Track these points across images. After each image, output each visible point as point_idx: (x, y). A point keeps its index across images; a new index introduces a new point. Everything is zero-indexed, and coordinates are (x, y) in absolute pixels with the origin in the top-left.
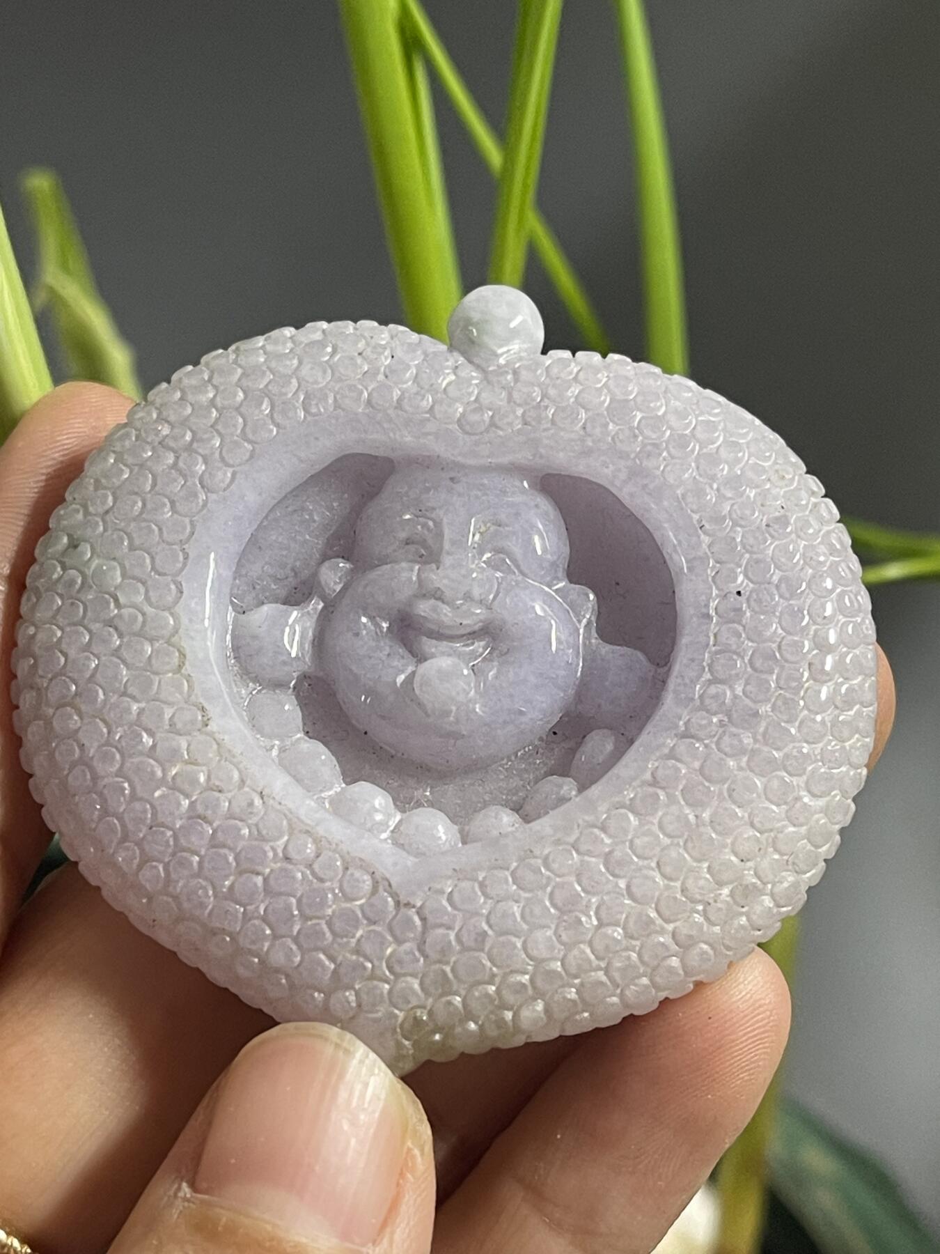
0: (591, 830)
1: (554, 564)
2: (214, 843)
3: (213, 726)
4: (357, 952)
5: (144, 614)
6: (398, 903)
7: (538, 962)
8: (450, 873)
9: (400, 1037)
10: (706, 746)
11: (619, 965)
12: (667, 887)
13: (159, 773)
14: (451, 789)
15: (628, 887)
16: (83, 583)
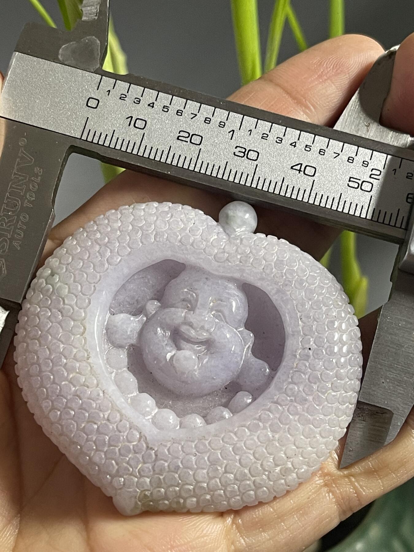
0: (230, 433)
1: (240, 321)
2: (81, 408)
3: (90, 361)
4: (128, 463)
5: (73, 309)
6: (148, 447)
7: (198, 482)
8: (171, 439)
9: (137, 500)
10: (283, 408)
11: (230, 489)
12: (255, 463)
13: (66, 375)
14: (180, 404)
15: (240, 460)
16: (52, 291)
